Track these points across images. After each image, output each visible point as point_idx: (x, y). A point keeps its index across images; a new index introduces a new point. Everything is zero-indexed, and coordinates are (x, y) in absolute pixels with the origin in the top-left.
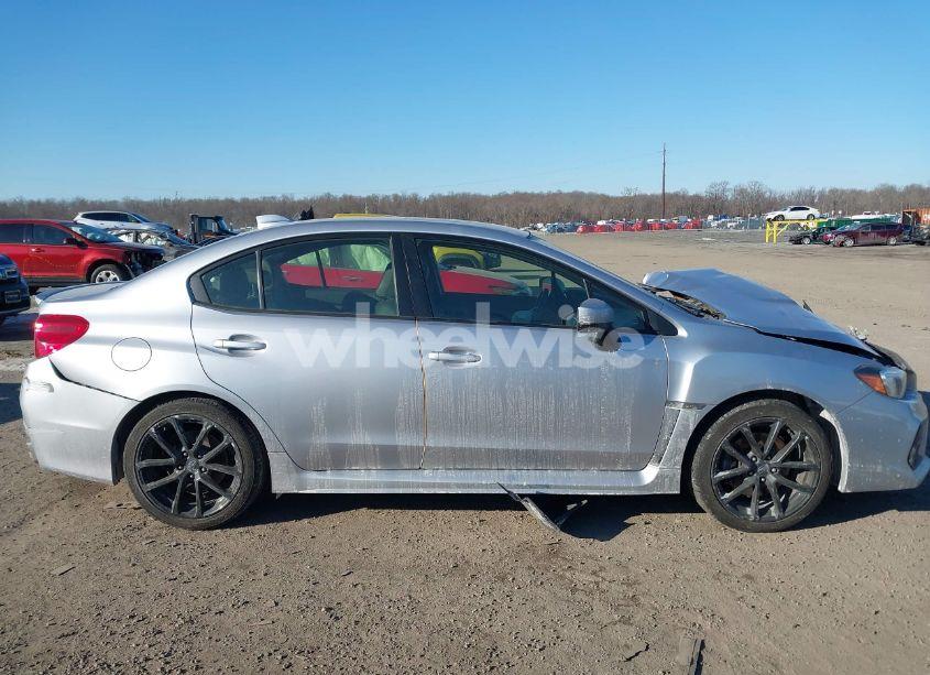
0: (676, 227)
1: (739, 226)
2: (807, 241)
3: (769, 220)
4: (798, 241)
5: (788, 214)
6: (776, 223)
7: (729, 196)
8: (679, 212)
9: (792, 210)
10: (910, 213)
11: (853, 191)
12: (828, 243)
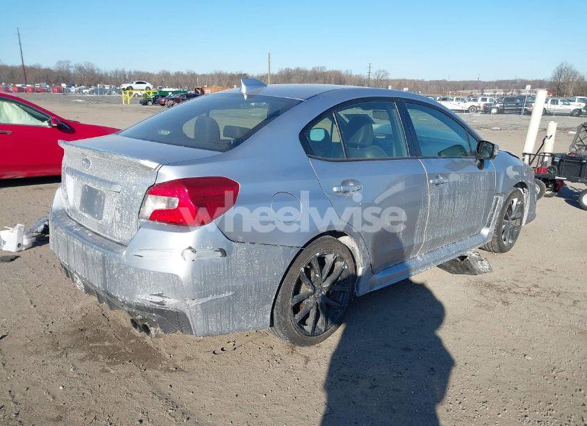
0: (44, 91)
1: (92, 92)
2: (150, 103)
3: (123, 89)
4: (145, 103)
5: (134, 86)
6: (128, 92)
7: (72, 70)
8: (38, 80)
9: (137, 83)
10: (198, 89)
11: (148, 73)
12: (163, 105)
